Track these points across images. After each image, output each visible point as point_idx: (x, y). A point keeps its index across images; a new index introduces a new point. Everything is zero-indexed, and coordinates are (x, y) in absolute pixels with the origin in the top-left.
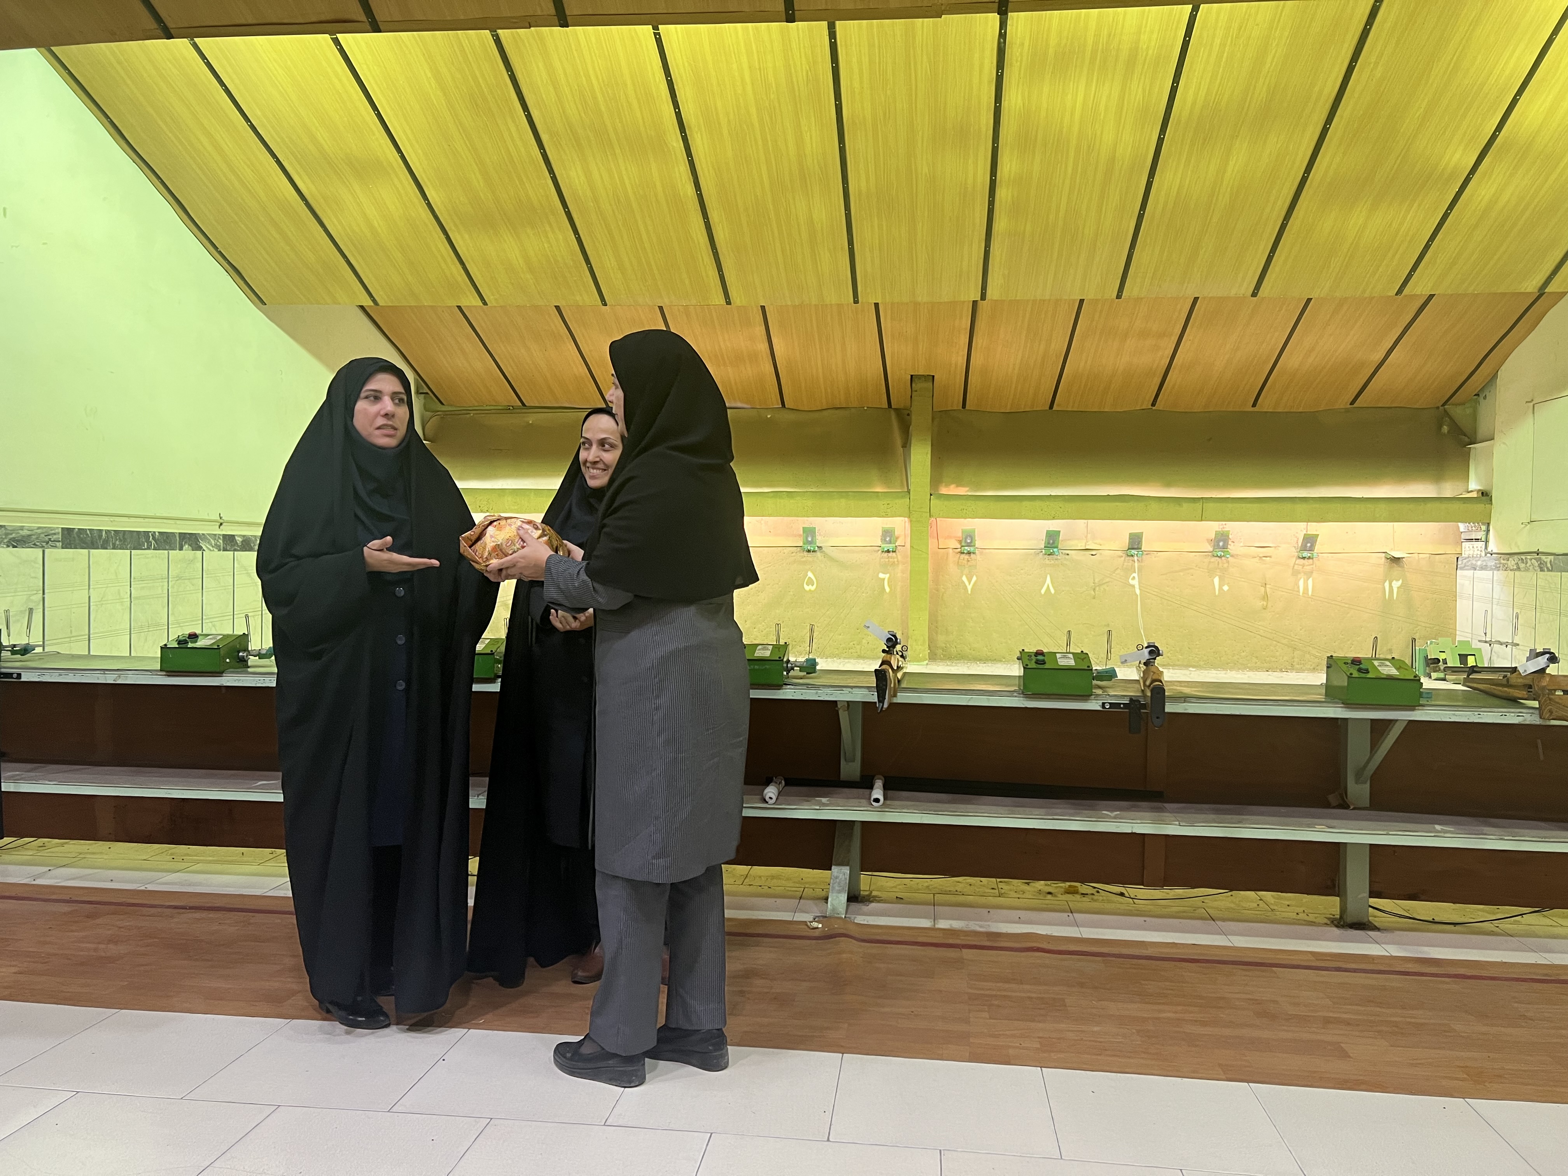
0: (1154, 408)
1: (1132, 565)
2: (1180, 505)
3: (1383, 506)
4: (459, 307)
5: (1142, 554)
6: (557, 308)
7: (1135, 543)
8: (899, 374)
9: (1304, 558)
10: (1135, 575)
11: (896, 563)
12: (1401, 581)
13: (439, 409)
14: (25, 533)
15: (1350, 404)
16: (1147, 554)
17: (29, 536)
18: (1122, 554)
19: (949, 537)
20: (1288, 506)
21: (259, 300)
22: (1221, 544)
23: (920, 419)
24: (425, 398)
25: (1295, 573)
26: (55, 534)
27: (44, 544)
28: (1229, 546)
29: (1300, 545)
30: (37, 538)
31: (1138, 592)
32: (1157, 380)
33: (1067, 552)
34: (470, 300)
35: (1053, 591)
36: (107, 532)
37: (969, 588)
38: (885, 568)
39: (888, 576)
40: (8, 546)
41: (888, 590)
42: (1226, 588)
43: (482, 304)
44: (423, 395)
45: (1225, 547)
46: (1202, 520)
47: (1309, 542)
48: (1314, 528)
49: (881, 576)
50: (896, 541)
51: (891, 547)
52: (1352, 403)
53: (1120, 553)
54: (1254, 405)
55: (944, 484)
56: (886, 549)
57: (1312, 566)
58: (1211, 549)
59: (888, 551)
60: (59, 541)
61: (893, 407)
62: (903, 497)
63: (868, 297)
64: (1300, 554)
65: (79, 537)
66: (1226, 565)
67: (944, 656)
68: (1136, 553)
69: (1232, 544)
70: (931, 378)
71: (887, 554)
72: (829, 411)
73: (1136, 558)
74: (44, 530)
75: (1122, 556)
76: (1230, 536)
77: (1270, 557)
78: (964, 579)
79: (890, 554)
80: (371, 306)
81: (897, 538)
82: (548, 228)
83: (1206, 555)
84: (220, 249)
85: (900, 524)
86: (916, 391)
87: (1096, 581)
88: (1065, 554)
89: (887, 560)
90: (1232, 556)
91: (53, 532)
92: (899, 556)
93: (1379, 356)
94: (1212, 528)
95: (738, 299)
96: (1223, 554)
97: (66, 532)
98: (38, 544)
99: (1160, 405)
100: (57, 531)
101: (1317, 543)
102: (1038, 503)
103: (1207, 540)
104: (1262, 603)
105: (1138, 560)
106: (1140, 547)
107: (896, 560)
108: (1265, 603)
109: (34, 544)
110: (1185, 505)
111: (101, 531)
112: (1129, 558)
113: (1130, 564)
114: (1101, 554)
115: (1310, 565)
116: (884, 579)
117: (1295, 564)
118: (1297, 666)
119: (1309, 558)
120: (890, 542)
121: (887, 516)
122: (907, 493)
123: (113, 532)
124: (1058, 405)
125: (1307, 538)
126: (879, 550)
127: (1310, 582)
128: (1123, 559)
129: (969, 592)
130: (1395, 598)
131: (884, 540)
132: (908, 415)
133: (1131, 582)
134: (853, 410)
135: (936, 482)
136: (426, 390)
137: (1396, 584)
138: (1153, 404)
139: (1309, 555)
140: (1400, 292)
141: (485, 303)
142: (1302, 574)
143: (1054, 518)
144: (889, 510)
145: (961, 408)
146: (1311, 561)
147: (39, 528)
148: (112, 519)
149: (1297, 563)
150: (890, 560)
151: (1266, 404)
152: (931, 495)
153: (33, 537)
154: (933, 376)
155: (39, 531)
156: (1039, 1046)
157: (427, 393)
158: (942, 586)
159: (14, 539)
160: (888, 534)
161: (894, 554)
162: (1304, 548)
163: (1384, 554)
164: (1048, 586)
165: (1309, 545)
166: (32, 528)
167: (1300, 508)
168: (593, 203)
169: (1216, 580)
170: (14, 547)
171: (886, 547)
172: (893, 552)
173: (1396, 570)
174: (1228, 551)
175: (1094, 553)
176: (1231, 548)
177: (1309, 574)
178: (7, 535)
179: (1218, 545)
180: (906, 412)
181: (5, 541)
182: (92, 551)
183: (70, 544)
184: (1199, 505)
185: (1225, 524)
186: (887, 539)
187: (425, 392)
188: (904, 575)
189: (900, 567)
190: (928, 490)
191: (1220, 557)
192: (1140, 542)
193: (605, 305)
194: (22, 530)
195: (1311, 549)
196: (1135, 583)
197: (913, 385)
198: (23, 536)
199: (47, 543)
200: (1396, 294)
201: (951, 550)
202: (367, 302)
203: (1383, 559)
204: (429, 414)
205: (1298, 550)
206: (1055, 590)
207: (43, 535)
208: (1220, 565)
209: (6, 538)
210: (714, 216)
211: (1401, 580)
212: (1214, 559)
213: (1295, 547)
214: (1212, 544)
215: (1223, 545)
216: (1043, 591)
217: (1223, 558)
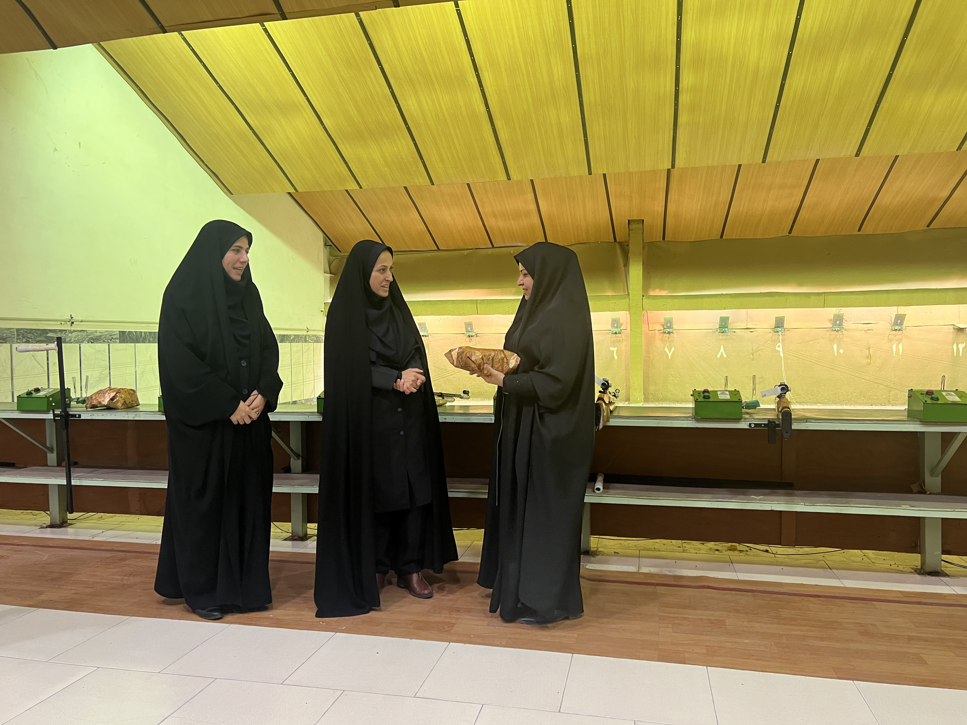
0: (790, 235)
1: (778, 338)
2: (809, 298)
3: (951, 294)
4: (347, 191)
5: (784, 331)
6: (405, 188)
7: (779, 323)
8: (620, 220)
9: (896, 330)
10: (780, 344)
11: (622, 340)
12: (964, 344)
13: (338, 255)
14: (98, 334)
15: (927, 227)
16: (788, 331)
17: (100, 336)
18: (771, 331)
19: (656, 323)
20: (885, 296)
21: (229, 192)
22: (838, 322)
23: (634, 248)
24: (330, 248)
25: (890, 340)
26: (115, 335)
27: (109, 341)
28: (843, 324)
29: (893, 321)
30: (105, 338)
31: (782, 355)
32: (792, 217)
33: (734, 330)
34: (352, 186)
35: (725, 356)
36: (145, 333)
37: (670, 355)
38: (614, 344)
39: (616, 348)
40: (88, 342)
41: (616, 357)
42: (841, 351)
43: (359, 188)
44: (329, 247)
45: (841, 324)
46: (824, 307)
47: (899, 320)
48: (902, 310)
49: (612, 349)
50: (621, 326)
51: (618, 330)
52: (928, 226)
53: (769, 330)
54: (859, 230)
55: (651, 289)
56: (614, 332)
57: (901, 336)
58: (831, 326)
59: (616, 333)
60: (118, 339)
61: (617, 241)
62: (625, 298)
63: (598, 170)
64: (893, 328)
65: (129, 336)
66: (841, 336)
67: (654, 399)
68: (780, 330)
69: (846, 322)
70: (642, 221)
71: (615, 335)
72: (576, 245)
73: (780, 333)
74: (109, 332)
75: (771, 332)
76: (844, 317)
77: (872, 330)
78: (666, 349)
79: (618, 335)
80: (294, 192)
81: (622, 324)
82: (396, 138)
83: (827, 330)
84: (206, 163)
85: (623, 316)
86: (632, 230)
87: (754, 349)
88: (733, 332)
89: (616, 339)
90: (846, 330)
91: (114, 333)
92: (622, 336)
93: (945, 194)
94: (832, 312)
95: (515, 175)
96: (839, 329)
97: (121, 334)
98: (106, 341)
99: (794, 233)
100: (116, 333)
101: (905, 320)
102: (714, 300)
103: (829, 320)
104: (867, 360)
105: (781, 334)
106: (783, 326)
107: (621, 338)
108: (869, 361)
109: (104, 341)
110: (813, 298)
111: (141, 332)
112: (775, 333)
113: (777, 337)
114: (757, 331)
115: (900, 335)
116: (613, 351)
117: (890, 334)
118: (893, 402)
119: (900, 330)
120: (617, 327)
121: (614, 310)
122: (628, 296)
123: (148, 333)
124: (726, 235)
125: (898, 317)
126: (610, 333)
127: (901, 346)
128: (772, 334)
129: (670, 358)
130: (961, 355)
131: (613, 326)
132: (628, 246)
133: (777, 349)
134: (591, 244)
135: (646, 288)
136: (331, 244)
137: (961, 346)
138: (790, 233)
139: (899, 328)
140: (959, 148)
141: (361, 187)
142: (895, 341)
143: (724, 309)
144: (615, 307)
145: (662, 240)
146: (901, 332)
147: (106, 331)
148: (148, 325)
149: (891, 333)
150: (617, 339)
151: (868, 229)
152: (643, 296)
153: (103, 337)
154: (643, 220)
155: (106, 333)
156: (705, 652)
157: (331, 245)
158: (652, 355)
159: (91, 338)
160: (615, 322)
161: (620, 335)
162: (896, 324)
163: (953, 326)
164: (722, 352)
165: (899, 321)
166: (102, 332)
167: (893, 297)
168: (423, 120)
169: (835, 346)
170: (92, 343)
171: (614, 330)
172: (619, 333)
173: (962, 336)
174: (843, 327)
175: (752, 330)
176: (845, 325)
177: (899, 341)
178: (87, 336)
179: (836, 323)
180: (627, 244)
181: (87, 339)
182: (137, 344)
183: (124, 341)
184: (822, 298)
185: (841, 309)
186: (615, 326)
187: (330, 244)
188: (627, 348)
189: (624, 343)
190: (641, 293)
191: (838, 331)
192: (783, 323)
193: (433, 184)
194: (96, 333)
195: (901, 324)
196: (780, 349)
197: (630, 226)
198: (97, 337)
199: (111, 340)
200: (957, 150)
201: (657, 331)
202: (292, 191)
203: (952, 330)
204: (333, 258)
205: (892, 325)
206: (727, 355)
207: (108, 336)
208: (838, 337)
209: (87, 338)
210: (498, 124)
212: (833, 333)
213: (889, 323)
214: (832, 323)
215: (839, 323)
216: (718, 356)
217: (839, 332)
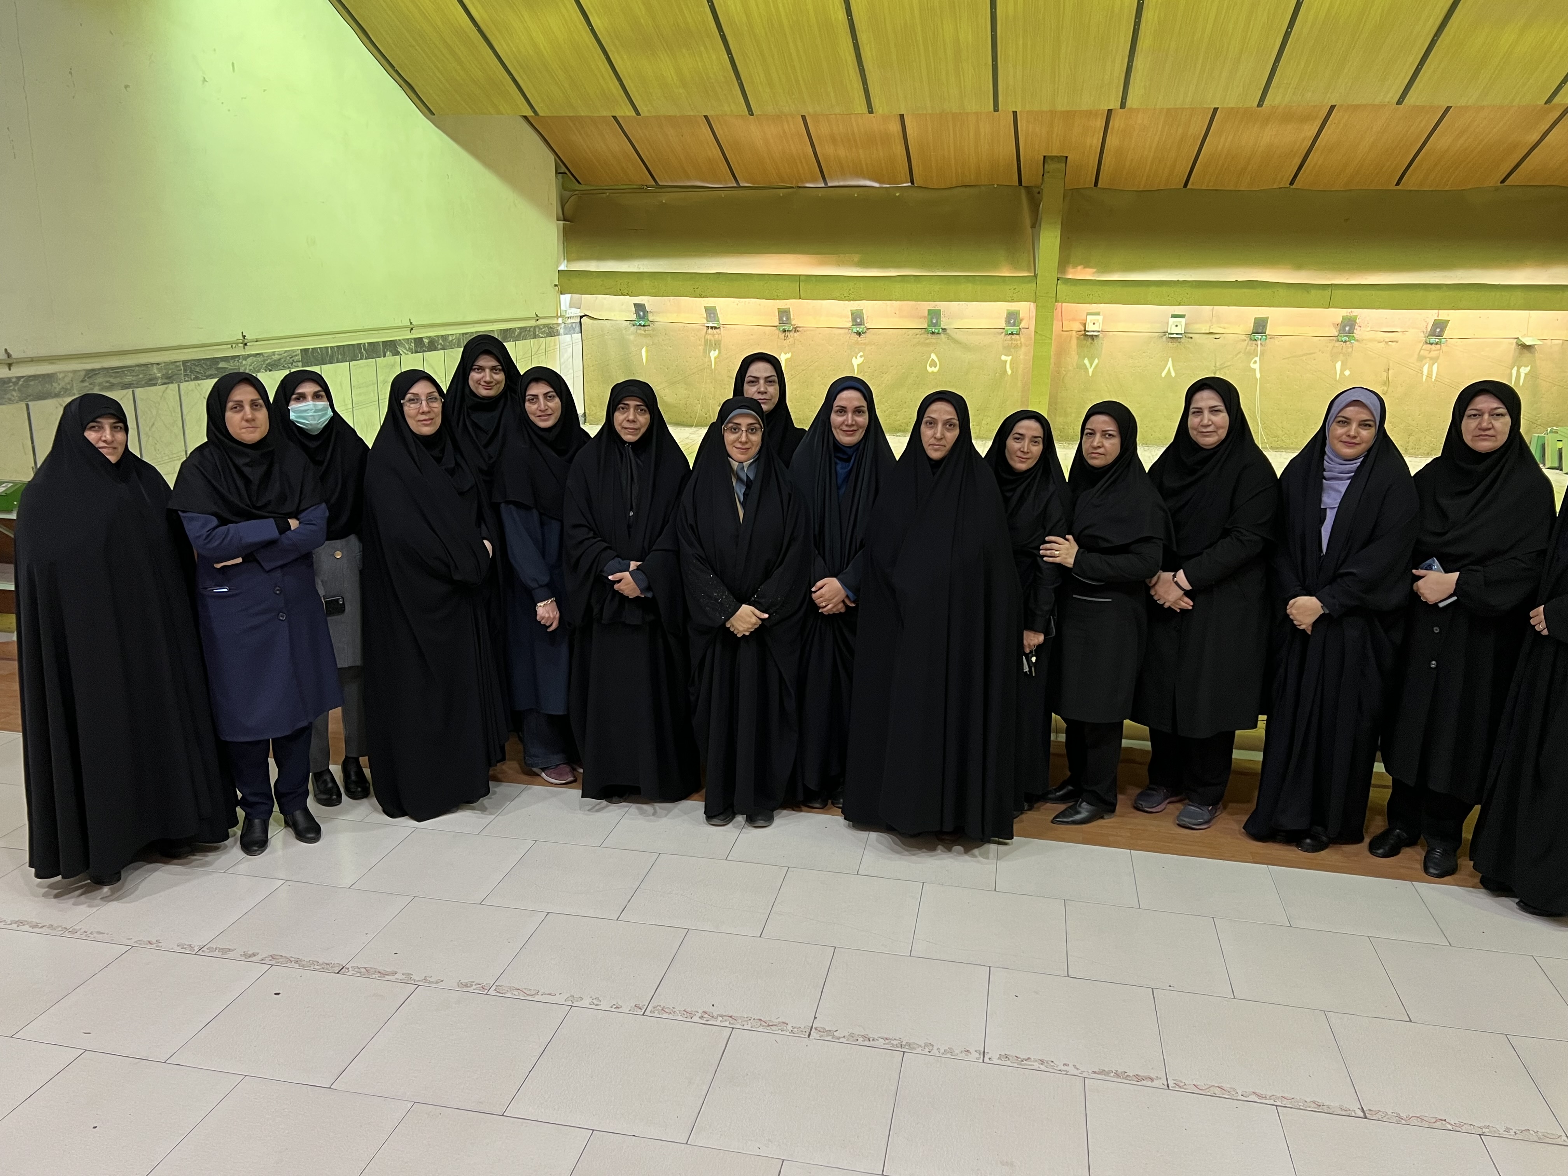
0: (1292, 187)
1: (1254, 349)
2: (1308, 292)
3: (1519, 294)
4: (614, 117)
5: (1266, 339)
6: (706, 117)
7: (1260, 327)
8: (1032, 153)
9: (1432, 344)
10: (1257, 359)
11: (1019, 345)
12: (1529, 368)
13: (577, 188)
15: (1501, 183)
16: (1271, 338)
18: (1245, 338)
19: (1074, 320)
20: (1420, 293)
21: (428, 110)
22: (1347, 329)
23: (1051, 200)
24: (563, 178)
25: (1421, 358)
28: (1355, 331)
29: (1429, 329)
31: (1258, 375)
32: (1297, 161)
33: (1190, 335)
34: (625, 111)
35: (1173, 374)
36: (332, 348)
37: (1091, 371)
38: (1007, 350)
39: (1010, 357)
40: (266, 371)
41: (1009, 372)
42: (1347, 373)
43: (635, 114)
44: (561, 175)
45: (1351, 332)
46: (1329, 308)
47: (1439, 328)
48: (1444, 315)
49: (1003, 358)
50: (1020, 323)
51: (1015, 329)
52: (1503, 182)
53: (1244, 337)
54: (1398, 184)
55: (1071, 265)
56: (1010, 332)
57: (1439, 352)
58: (1337, 334)
59: (1012, 334)
61: (1023, 185)
62: (1030, 282)
63: (1007, 105)
64: (1428, 340)
66: (1350, 350)
68: (1260, 337)
69: (1359, 328)
70: (1064, 159)
71: (1010, 336)
72: (958, 188)
73: (1259, 342)
75: (1245, 340)
76: (1357, 321)
77: (1397, 342)
78: (1086, 361)
79: (1013, 337)
80: (532, 116)
81: (1021, 320)
82: (702, 48)
83: (1330, 340)
84: (397, 68)
85: (1025, 309)
86: (1048, 172)
87: (1217, 365)
88: (1189, 337)
89: (1011, 342)
90: (1357, 341)
92: (1022, 339)
93: (1535, 137)
94: (1339, 314)
95: (881, 108)
96: (1347, 339)
99: (1297, 184)
101: (1447, 328)
102: (1164, 289)
103: (1334, 324)
105: (1261, 344)
106: (1264, 331)
107: (1019, 342)
110: (1313, 292)
111: (327, 348)
112: (1252, 342)
114: (1224, 338)
115: (1438, 350)
116: (1006, 361)
117: (1421, 349)
118: (1412, 451)
119: (1437, 344)
120: (1014, 325)
121: (1013, 301)
122: (1035, 278)
123: (335, 348)
124: (1193, 184)
125: (1437, 324)
126: (1002, 333)
127: (1435, 367)
128: (1246, 342)
129: (1090, 375)
130: (1521, 384)
131: (1008, 322)
132: (1039, 193)
133: (1252, 366)
134: (983, 188)
135: (1064, 263)
136: (564, 169)
137: (1524, 370)
138: (1292, 183)
139: (1437, 340)
140: (1549, 101)
141: (638, 114)
142: (1428, 359)
143: (1180, 304)
144: (1015, 295)
145: (1093, 186)
146: (1438, 346)
147: (286, 352)
149: (1423, 348)
150: (1013, 342)
151: (1411, 182)
152: (1058, 280)
153: (282, 360)
154: (1067, 157)
155: (285, 355)
157: (566, 173)
158: (1063, 369)
160: (1012, 318)
161: (1018, 336)
162: (1433, 333)
163: (1516, 340)
164: (1169, 369)
165: (1438, 330)
167: (1433, 295)
168: (747, 27)
169: (1338, 365)
171: (1010, 329)
172: (1016, 334)
173: (1527, 355)
174: (1353, 336)
175: (1217, 336)
176: (1358, 333)
177: (1434, 360)
179: (1344, 329)
180: (1037, 190)
184: (1327, 293)
185: (1352, 312)
186: (1012, 322)
187: (562, 171)
188: (1027, 357)
189: (1023, 349)
190: (1055, 275)
191: (1345, 342)
192: (1264, 326)
193: (752, 114)
195: (1440, 335)
196: (1256, 367)
197: (1046, 166)
200: (1545, 103)
201: (1074, 333)
202: (529, 113)
203: (1515, 344)
204: (567, 194)
205: (1427, 335)
206: (1176, 373)
208: (1344, 350)
210: (862, 37)
211: (1530, 366)
212: (1337, 344)
213: (1424, 332)
214: (1339, 328)
215: (1349, 330)
216: (1163, 375)
217: (1348, 343)
